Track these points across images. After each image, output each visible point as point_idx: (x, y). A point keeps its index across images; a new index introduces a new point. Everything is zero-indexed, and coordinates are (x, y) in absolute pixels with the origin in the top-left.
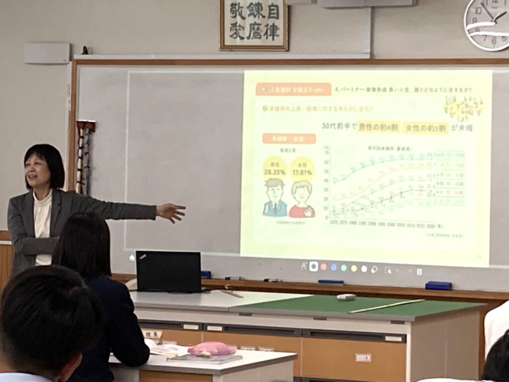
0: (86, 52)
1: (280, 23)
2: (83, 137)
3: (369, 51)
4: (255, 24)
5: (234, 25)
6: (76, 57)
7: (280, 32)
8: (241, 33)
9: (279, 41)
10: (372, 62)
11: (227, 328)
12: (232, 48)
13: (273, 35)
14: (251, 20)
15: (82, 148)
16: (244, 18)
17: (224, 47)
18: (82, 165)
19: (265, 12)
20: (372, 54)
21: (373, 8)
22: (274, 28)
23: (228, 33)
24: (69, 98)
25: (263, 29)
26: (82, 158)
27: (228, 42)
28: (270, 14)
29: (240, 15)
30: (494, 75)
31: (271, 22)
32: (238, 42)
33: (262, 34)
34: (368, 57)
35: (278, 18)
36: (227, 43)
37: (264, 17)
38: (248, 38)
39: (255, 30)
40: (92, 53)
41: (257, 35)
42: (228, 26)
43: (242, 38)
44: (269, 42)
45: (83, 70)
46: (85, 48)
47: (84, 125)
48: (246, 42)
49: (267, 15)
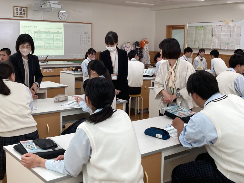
4: (21, 12)
5: (16, 12)
7: (26, 14)
8: (18, 14)
12: (16, 17)
16: (18, 11)
21: (43, 11)
23: (15, 14)
30: (64, 24)
35: (25, 12)
36: (15, 16)
39: (21, 13)
41: (21, 15)
44: (23, 16)
48: (19, 16)
49: (23, 11)
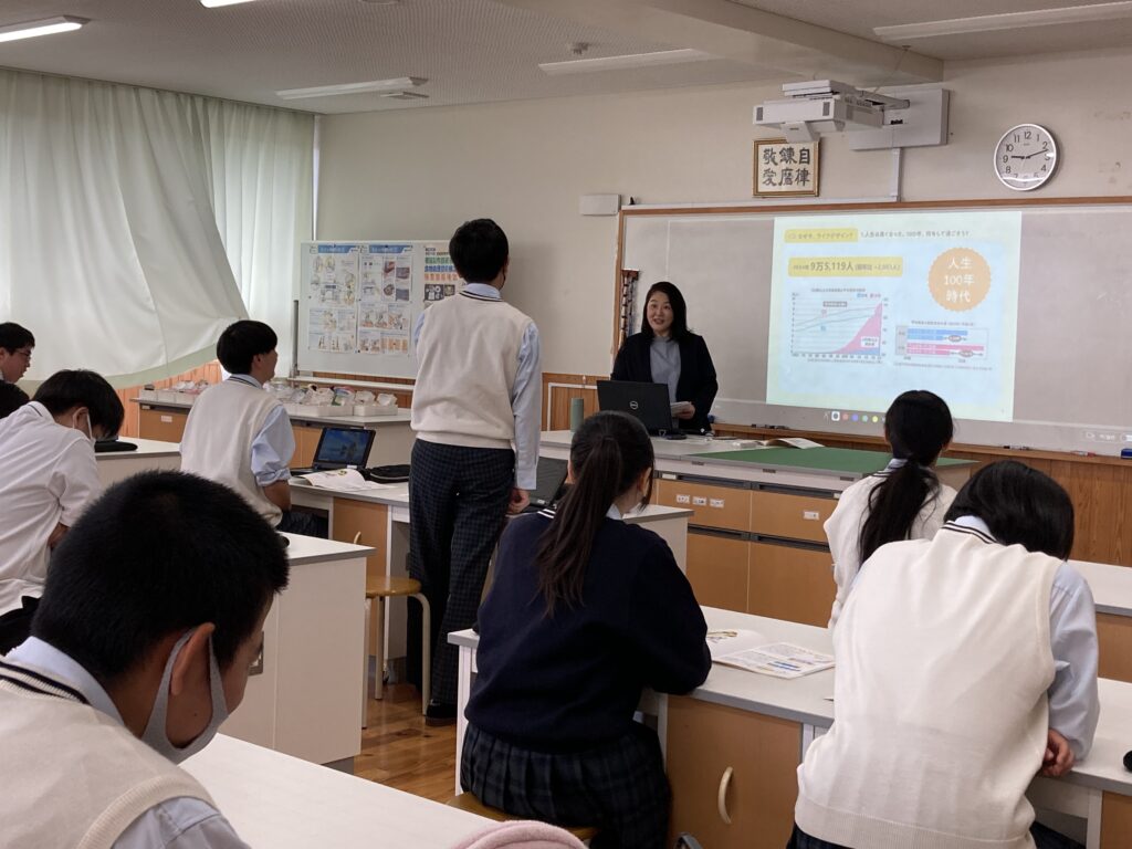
0: (632, 203)
1: (811, 168)
2: (627, 285)
3: (896, 194)
4: (787, 169)
5: (767, 171)
6: (624, 208)
7: (812, 177)
8: (773, 179)
9: (810, 186)
10: (900, 204)
11: (681, 477)
12: (765, 195)
13: (804, 180)
14: (784, 165)
15: (625, 296)
16: (776, 164)
17: (757, 194)
18: (626, 312)
19: (797, 157)
20: (900, 196)
21: (902, 149)
22: (805, 173)
23: (761, 179)
24: (616, 248)
25: (795, 175)
26: (626, 305)
27: (763, 188)
28: (801, 158)
29: (773, 160)
30: (1024, 217)
31: (802, 167)
32: (771, 188)
33: (793, 180)
34: (894, 200)
35: (808, 162)
36: (760, 190)
37: (795, 162)
38: (780, 184)
40: (639, 203)
41: (789, 181)
42: (761, 173)
43: (774, 185)
44: (800, 187)
45: (631, 221)
46: (632, 199)
47: (628, 274)
48: (776, 189)
49: (798, 160)
